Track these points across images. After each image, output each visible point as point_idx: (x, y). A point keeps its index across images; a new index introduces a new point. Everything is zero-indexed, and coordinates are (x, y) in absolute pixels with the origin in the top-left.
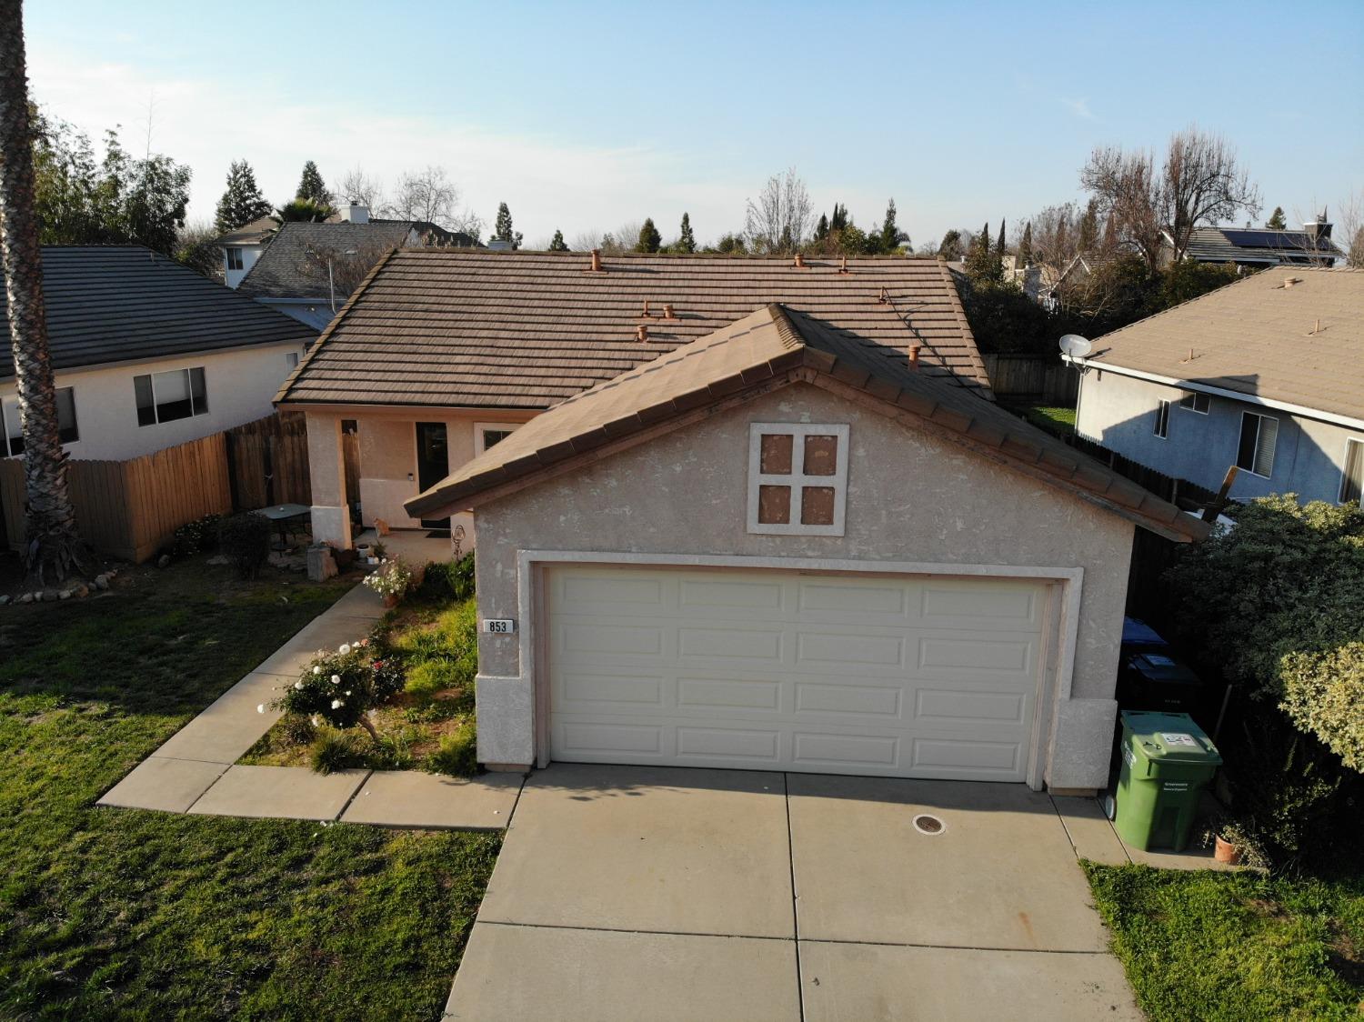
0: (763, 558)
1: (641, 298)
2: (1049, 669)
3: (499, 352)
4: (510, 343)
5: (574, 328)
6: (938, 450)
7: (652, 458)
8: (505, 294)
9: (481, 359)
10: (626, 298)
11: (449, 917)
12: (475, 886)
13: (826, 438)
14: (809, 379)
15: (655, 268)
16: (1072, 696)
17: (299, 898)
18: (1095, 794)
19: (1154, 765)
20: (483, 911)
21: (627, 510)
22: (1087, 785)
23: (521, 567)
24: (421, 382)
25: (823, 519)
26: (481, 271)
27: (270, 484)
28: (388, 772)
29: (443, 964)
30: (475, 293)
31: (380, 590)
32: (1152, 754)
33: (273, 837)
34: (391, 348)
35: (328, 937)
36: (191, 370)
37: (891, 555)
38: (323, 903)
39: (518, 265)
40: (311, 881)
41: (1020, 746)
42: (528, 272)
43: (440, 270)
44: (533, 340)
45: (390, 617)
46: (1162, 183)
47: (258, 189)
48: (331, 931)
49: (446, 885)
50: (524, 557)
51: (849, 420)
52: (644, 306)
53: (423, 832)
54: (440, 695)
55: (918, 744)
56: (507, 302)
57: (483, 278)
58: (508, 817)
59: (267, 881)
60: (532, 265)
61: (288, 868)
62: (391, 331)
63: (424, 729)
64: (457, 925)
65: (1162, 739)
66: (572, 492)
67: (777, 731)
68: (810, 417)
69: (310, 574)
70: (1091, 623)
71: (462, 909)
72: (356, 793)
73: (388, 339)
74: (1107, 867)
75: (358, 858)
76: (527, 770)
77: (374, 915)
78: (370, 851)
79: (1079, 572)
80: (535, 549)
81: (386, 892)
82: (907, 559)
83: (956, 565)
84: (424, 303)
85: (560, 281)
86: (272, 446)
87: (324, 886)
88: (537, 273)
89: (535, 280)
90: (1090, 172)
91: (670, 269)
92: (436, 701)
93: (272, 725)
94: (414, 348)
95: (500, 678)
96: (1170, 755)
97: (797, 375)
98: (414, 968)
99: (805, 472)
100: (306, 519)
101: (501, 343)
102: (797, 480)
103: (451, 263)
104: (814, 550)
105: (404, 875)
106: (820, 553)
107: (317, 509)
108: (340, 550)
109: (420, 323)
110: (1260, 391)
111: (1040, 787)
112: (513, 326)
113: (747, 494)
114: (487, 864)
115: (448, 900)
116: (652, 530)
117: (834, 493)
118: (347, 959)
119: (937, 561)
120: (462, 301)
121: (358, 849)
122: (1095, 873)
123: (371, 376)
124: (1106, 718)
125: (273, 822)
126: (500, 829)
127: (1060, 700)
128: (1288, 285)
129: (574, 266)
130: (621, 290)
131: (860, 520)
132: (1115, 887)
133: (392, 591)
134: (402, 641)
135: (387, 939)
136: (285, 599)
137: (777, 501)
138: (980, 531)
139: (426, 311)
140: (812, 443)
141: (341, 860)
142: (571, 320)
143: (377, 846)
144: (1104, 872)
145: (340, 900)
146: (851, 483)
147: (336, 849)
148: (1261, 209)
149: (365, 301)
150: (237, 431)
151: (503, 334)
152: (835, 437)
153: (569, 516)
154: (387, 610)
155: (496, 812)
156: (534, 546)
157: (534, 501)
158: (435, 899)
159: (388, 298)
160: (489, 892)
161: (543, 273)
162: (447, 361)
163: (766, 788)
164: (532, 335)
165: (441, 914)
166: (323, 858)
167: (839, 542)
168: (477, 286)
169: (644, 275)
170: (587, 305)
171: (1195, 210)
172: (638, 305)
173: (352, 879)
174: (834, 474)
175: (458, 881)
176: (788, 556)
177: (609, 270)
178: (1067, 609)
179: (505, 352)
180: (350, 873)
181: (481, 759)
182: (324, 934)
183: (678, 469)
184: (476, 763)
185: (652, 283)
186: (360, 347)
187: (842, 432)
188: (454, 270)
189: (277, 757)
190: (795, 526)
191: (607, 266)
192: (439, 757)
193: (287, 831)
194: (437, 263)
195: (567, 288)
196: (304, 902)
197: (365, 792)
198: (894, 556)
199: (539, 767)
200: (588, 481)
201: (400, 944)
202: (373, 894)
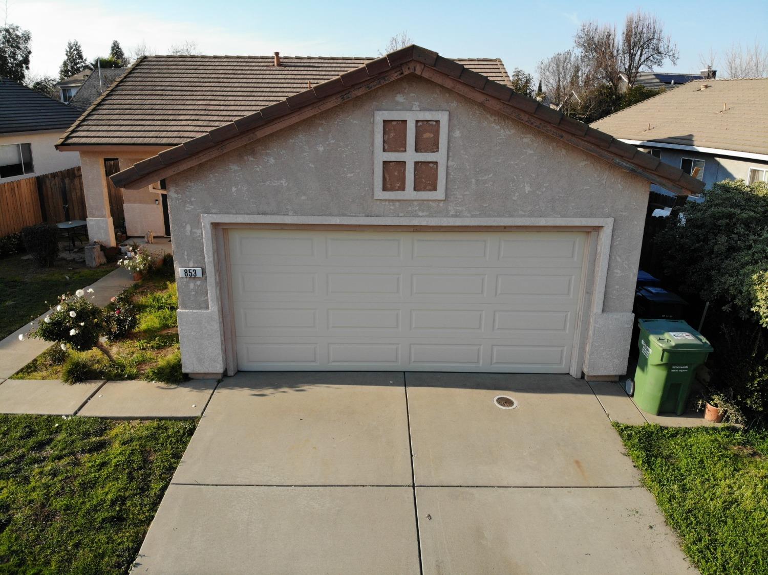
0: (387, 218)
1: (306, 81)
2: (587, 293)
3: (209, 113)
4: (216, 108)
5: (261, 98)
6: (513, 131)
7: (300, 140)
8: (216, 80)
9: (197, 117)
10: (296, 81)
11: (150, 481)
12: (172, 458)
13: (431, 123)
14: (418, 72)
15: (316, 65)
16: (603, 311)
17: (37, 470)
18: (617, 379)
19: (665, 353)
20: (177, 476)
21: (283, 182)
22: (612, 373)
23: (204, 227)
24: (156, 131)
25: (430, 187)
26: (201, 67)
27: (67, 210)
28: (119, 382)
29: (141, 517)
30: (196, 80)
31: (129, 268)
32: (665, 346)
33: (25, 427)
34: (137, 112)
35: (55, 498)
36: (22, 144)
37: (478, 213)
38: (54, 474)
39: (226, 64)
40: (49, 458)
41: (565, 348)
42: (232, 68)
43: (174, 67)
44: (233, 105)
45: (136, 287)
46: (621, 43)
47: (84, 58)
48: (57, 494)
49: (151, 458)
50: (206, 220)
51: (448, 109)
52: (308, 86)
53: (138, 421)
54: (164, 332)
55: (495, 349)
56: (217, 84)
57: (202, 72)
58: (202, 410)
59: (16, 458)
60: (235, 64)
61: (32, 449)
62: (138, 102)
63: (149, 354)
64: (155, 487)
65: (670, 335)
66: (240, 168)
67: (398, 344)
68: (419, 106)
69: (87, 262)
70: (617, 257)
71: (160, 475)
72: (92, 396)
73: (135, 107)
74: (632, 427)
75: (86, 441)
76: (220, 377)
77: (92, 481)
78: (96, 436)
79: (610, 221)
80: (215, 213)
81: (103, 465)
82: (489, 216)
83: (523, 218)
84: (161, 86)
85: (253, 72)
86: (66, 186)
87: (57, 461)
88: (238, 68)
89: (236, 72)
90: (580, 37)
91: (326, 65)
92: (161, 336)
93: (41, 353)
94: (153, 111)
95: (194, 311)
96: (677, 346)
97: (409, 68)
98: (118, 520)
99: (417, 150)
100: (84, 228)
101: (211, 108)
102: (410, 157)
103: (181, 63)
104: (423, 211)
105: (118, 452)
106: (427, 214)
107: (91, 220)
108: (108, 247)
109: (158, 97)
110: (695, 143)
111: (579, 376)
112: (220, 98)
113: (373, 169)
114: (183, 442)
115: (150, 469)
116: (303, 198)
117: (437, 167)
118: (67, 515)
119: (512, 216)
120: (187, 84)
121: (87, 434)
122: (624, 431)
123: (123, 128)
124: (626, 326)
125: (28, 417)
126: (196, 417)
127: (595, 314)
128: (703, 89)
129: (262, 64)
130: (293, 77)
131: (456, 187)
132: (640, 440)
133: (138, 269)
134: (142, 300)
135: (99, 499)
136: (67, 277)
137: (396, 174)
138: (542, 192)
139: (162, 90)
140: (421, 126)
141: (73, 442)
142: (259, 94)
143: (102, 432)
144: (631, 430)
145: (67, 471)
146: (450, 159)
147: (71, 435)
148: (678, 58)
149: (122, 86)
150: (46, 176)
151: (212, 102)
152: (438, 122)
153: (240, 186)
154: (135, 282)
155: (193, 406)
156: (214, 211)
157: (211, 176)
158: (140, 469)
159: (138, 83)
160: (182, 462)
161: (242, 68)
162: (174, 119)
163: (391, 382)
164: (232, 103)
165: (144, 479)
166: (59, 441)
167: (441, 204)
168: (198, 76)
169: (309, 69)
170: (270, 85)
171: (640, 60)
172: (305, 85)
173: (79, 456)
174: (438, 151)
175: (160, 455)
176: (404, 216)
177: (285, 66)
178: (601, 249)
179: (213, 113)
180: (78, 452)
181: (185, 370)
182: (52, 496)
183: (321, 149)
184: (181, 373)
185: (314, 73)
186: (117, 112)
187: (443, 117)
188: (183, 67)
189: (40, 374)
190: (409, 192)
191: (285, 64)
192: (156, 371)
193: (36, 423)
194: (172, 63)
195: (257, 76)
196: (40, 473)
197: (98, 395)
198: (480, 214)
199: (229, 374)
200: (251, 159)
201: (108, 503)
202: (93, 466)
